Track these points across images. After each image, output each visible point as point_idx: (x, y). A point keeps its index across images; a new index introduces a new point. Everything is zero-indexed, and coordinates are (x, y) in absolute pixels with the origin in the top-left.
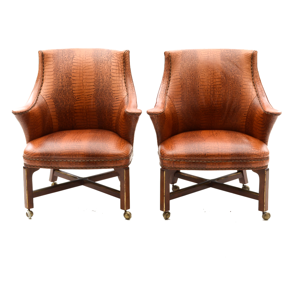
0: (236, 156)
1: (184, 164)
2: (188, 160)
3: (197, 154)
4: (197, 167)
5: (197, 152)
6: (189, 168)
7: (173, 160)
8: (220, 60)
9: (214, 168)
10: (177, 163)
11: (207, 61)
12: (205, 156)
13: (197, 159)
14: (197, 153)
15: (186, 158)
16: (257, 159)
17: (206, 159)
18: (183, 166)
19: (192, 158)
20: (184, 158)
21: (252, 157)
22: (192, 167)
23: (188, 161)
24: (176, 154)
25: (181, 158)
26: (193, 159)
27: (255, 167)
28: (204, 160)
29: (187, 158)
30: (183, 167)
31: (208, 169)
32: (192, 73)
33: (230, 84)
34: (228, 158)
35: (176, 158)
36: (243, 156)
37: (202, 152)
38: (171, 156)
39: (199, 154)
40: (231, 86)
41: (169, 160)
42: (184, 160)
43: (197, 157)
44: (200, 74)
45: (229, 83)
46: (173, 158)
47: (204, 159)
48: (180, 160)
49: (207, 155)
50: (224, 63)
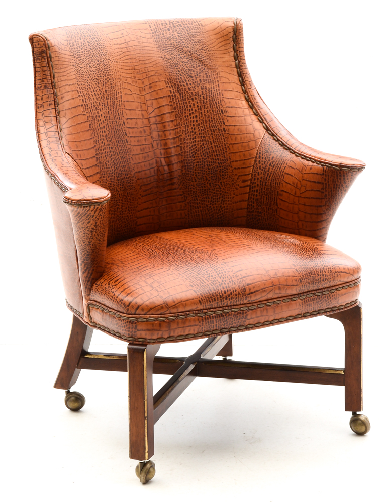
0: (309, 283)
1: (197, 323)
2: (204, 311)
3: (225, 293)
4: (225, 326)
5: (223, 288)
6: (207, 332)
7: (166, 318)
8: (155, 49)
9: (262, 321)
10: (178, 324)
11: (127, 54)
12: (244, 292)
13: (225, 305)
14: (223, 290)
15: (200, 307)
16: (348, 284)
17: (245, 302)
18: (192, 328)
19: (214, 305)
20: (194, 307)
21: (340, 281)
22: (215, 328)
23: (205, 313)
24: (174, 302)
25: (188, 309)
26: (216, 306)
27: (344, 304)
28: (240, 305)
29: (202, 308)
30: (191, 333)
31: (251, 326)
32: (104, 90)
33: (195, 110)
34: (294, 291)
35: (175, 311)
36: (323, 280)
37: (234, 286)
38: (162, 308)
39: (229, 292)
40: (197, 114)
41: (157, 319)
42: (197, 312)
43: (226, 299)
44: (122, 90)
45: (191, 106)
46: (168, 312)
47: (242, 302)
48: (186, 314)
49: (247, 292)
50: (167, 57)
